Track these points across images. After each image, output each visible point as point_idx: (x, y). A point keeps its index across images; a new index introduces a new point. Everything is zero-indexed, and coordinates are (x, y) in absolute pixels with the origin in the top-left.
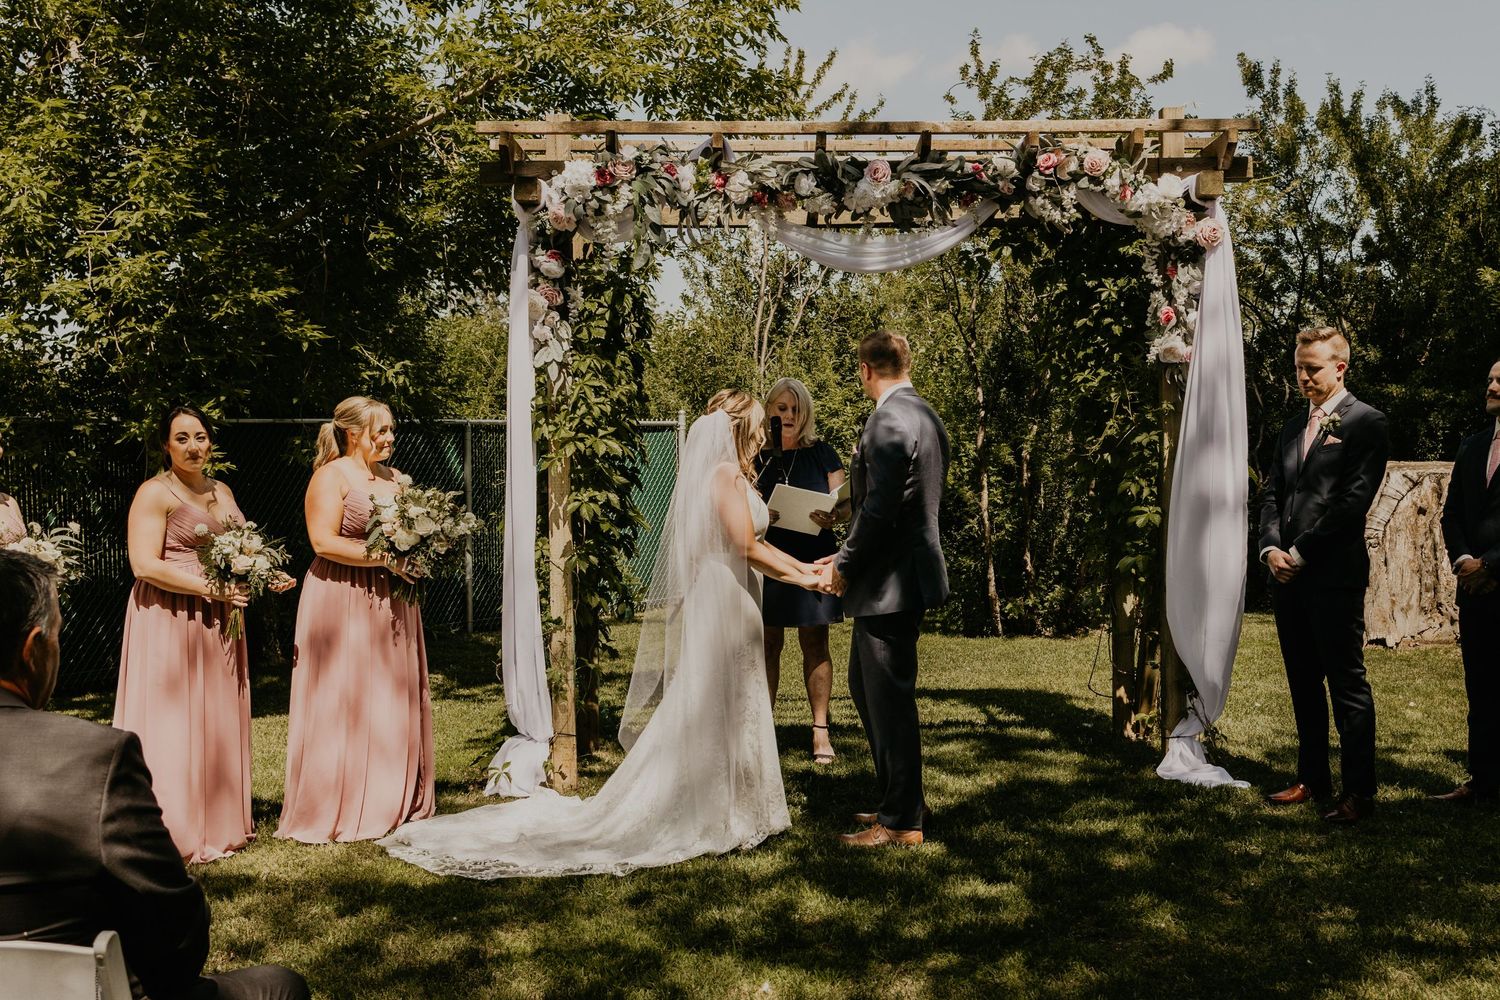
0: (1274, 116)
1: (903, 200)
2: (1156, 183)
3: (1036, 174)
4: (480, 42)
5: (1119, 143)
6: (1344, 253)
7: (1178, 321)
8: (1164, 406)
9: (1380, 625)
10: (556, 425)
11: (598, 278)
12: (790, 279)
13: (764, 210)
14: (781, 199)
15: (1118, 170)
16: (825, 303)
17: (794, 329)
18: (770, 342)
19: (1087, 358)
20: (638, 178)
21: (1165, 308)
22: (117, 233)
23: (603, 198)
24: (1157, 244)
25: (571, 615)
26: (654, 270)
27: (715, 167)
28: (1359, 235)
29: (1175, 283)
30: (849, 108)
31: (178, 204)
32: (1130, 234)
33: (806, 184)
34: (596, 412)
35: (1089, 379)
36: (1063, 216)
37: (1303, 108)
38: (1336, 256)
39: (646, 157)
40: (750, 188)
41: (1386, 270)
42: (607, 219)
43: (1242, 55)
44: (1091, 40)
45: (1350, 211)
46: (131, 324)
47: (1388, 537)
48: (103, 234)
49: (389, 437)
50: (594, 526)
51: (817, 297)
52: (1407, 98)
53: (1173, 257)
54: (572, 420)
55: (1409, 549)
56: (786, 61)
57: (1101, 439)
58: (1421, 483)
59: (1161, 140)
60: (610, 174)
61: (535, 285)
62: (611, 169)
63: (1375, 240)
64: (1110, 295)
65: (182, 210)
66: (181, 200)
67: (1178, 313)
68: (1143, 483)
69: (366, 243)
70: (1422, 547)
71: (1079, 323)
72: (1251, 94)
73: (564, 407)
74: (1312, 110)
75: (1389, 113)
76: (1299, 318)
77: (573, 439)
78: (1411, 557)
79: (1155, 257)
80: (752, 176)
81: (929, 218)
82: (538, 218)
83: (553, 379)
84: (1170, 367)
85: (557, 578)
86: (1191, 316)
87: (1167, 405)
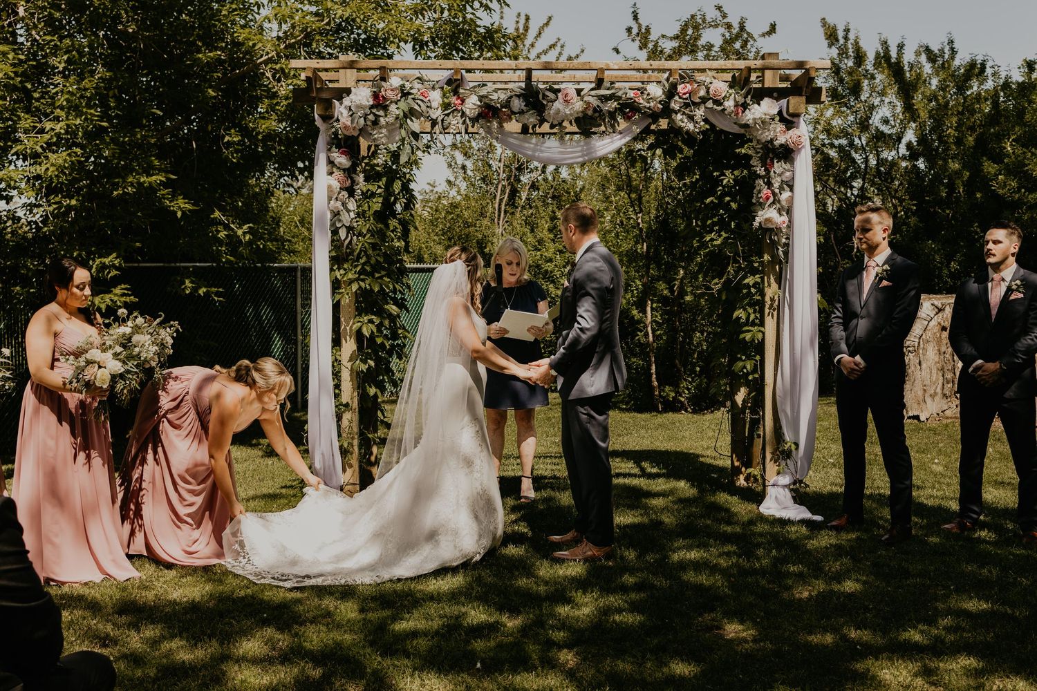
0: (846, 61)
1: (585, 116)
2: (759, 104)
3: (677, 98)
4: (300, 6)
5: (734, 77)
6: (893, 153)
7: (775, 200)
8: (765, 258)
9: (916, 406)
10: (345, 269)
11: (378, 168)
12: (520, 169)
13: (490, 122)
14: (501, 114)
15: (733, 95)
16: (543, 186)
17: (522, 203)
18: (506, 212)
19: (714, 224)
20: (403, 99)
21: (765, 191)
22: (47, 137)
23: (377, 113)
24: (760, 146)
25: (356, 400)
26: (416, 163)
27: (456, 92)
28: (904, 141)
29: (772, 173)
30: (560, 54)
31: (89, 116)
32: (742, 139)
33: (517, 104)
34: (373, 261)
35: (716, 239)
36: (695, 127)
37: (865, 55)
38: (888, 155)
39: (408, 85)
40: (479, 106)
41: (921, 164)
42: (381, 128)
43: (824, 19)
44: (719, 8)
45: (897, 125)
46: (57, 199)
47: (922, 346)
48: (37, 137)
50: (371, 340)
51: (538, 181)
52: (935, 48)
53: (771, 155)
54: (356, 266)
55: (936, 354)
56: (517, 22)
57: (722, 281)
58: (944, 309)
59: (763, 76)
60: (383, 96)
61: (331, 173)
62: (383, 93)
63: (915, 144)
64: (729, 181)
65: (92, 120)
66: (91, 114)
67: (774, 194)
68: (750, 311)
69: (223, 144)
70: (944, 353)
71: (708, 200)
72: (830, 46)
73: (351, 257)
74: (871, 56)
75: (923, 58)
76: (863, 196)
77: (357, 280)
78: (937, 359)
79: (759, 155)
80: (481, 98)
81: (603, 128)
82: (333, 127)
83: (343, 238)
84: (769, 231)
85: (346, 375)
86: (786, 195)
87: (766, 257)
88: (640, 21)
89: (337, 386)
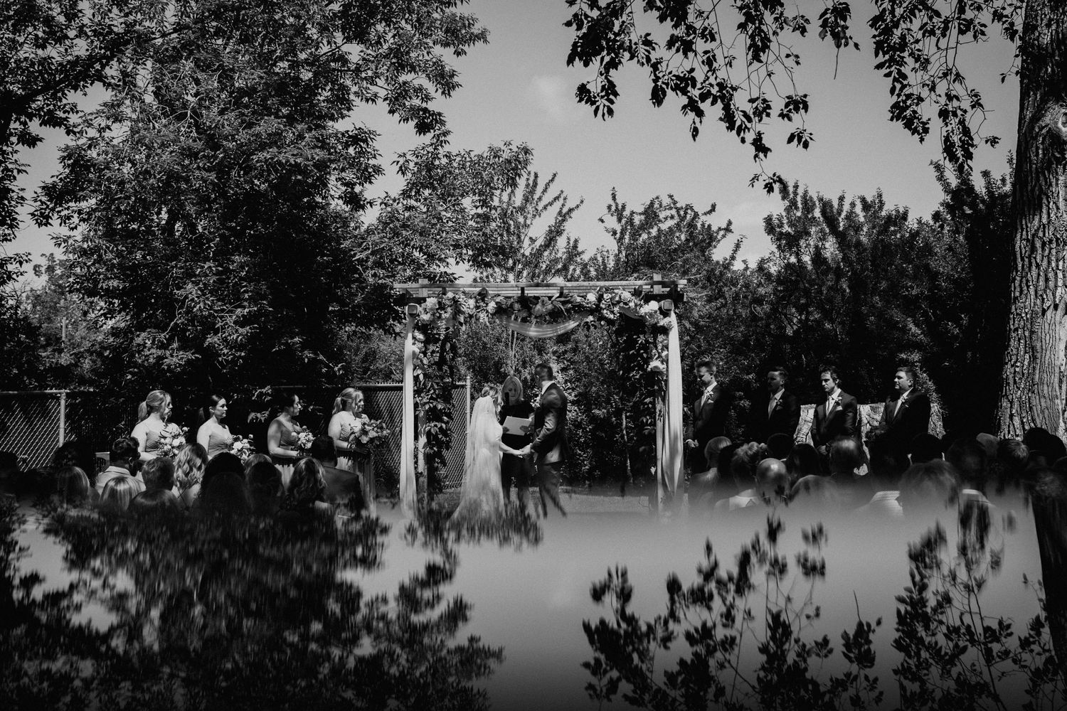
1: (554, 312)
2: (648, 304)
3: (603, 302)
5: (635, 289)
7: (659, 356)
10: (422, 397)
13: (502, 316)
14: (508, 312)
15: (634, 300)
19: (635, 366)
20: (454, 304)
21: (654, 351)
23: (440, 312)
24: (650, 327)
25: (426, 471)
27: (483, 300)
29: (657, 342)
30: (563, 205)
32: (641, 322)
33: (517, 306)
36: (615, 317)
39: (457, 297)
40: (496, 307)
44: (671, 196)
49: (362, 403)
50: (436, 436)
52: (869, 199)
53: (656, 332)
54: (428, 395)
56: (528, 179)
59: (653, 288)
60: (443, 303)
61: (414, 344)
62: (444, 301)
64: (642, 342)
67: (659, 353)
68: (649, 417)
71: (632, 352)
72: (784, 198)
73: (425, 390)
75: (859, 208)
77: (428, 403)
79: (650, 331)
80: (497, 303)
82: (416, 319)
83: (421, 380)
84: (656, 372)
85: (421, 457)
86: (664, 354)
87: (656, 387)
88: (617, 201)
89: (416, 463)
